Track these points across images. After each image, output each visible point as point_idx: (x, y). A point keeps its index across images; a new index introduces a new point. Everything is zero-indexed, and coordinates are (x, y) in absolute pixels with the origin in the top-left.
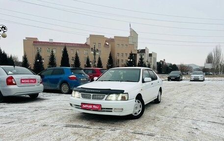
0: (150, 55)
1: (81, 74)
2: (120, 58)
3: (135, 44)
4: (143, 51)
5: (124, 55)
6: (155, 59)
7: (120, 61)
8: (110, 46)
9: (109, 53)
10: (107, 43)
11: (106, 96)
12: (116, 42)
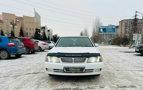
0: (49, 31)
1: (18, 42)
2: (28, 32)
3: (39, 22)
4: (44, 28)
5: (31, 29)
6: (52, 33)
7: (29, 34)
8: (20, 22)
9: (20, 28)
10: (17, 20)
11: (87, 59)
12: (25, 20)
